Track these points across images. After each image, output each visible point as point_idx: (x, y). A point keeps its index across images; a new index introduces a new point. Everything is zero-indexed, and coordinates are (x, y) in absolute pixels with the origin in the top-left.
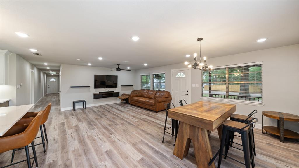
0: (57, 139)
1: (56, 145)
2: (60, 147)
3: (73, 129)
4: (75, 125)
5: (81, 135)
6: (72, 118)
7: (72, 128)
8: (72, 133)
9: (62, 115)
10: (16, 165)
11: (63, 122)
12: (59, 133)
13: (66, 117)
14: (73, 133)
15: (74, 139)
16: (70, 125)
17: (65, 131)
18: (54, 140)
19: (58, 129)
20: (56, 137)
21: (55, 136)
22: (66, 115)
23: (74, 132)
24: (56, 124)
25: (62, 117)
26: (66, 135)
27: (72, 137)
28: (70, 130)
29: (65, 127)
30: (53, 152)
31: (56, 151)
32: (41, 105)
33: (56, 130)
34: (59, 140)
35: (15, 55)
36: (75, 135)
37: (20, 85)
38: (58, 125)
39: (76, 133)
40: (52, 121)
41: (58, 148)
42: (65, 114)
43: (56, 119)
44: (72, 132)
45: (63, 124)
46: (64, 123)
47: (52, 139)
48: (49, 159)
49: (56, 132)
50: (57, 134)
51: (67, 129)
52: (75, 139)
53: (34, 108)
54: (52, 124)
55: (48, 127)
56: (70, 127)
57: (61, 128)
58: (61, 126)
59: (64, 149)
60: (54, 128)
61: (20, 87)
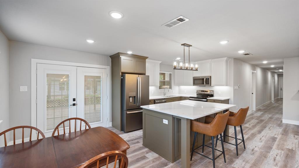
0: (256, 151)
1: (251, 156)
2: (253, 161)
3: (283, 152)
4: (290, 148)
5: (290, 166)
6: (293, 137)
7: (282, 150)
8: (278, 156)
9: (281, 128)
10: (217, 151)
11: (276, 136)
12: (263, 147)
13: (285, 132)
14: (280, 156)
15: (275, 163)
16: (283, 144)
17: (270, 148)
18: (253, 150)
19: (263, 142)
20: (256, 149)
21: (256, 147)
22: (287, 130)
23: (282, 156)
24: (266, 136)
25: (280, 130)
26: (268, 154)
27: (275, 160)
28: (277, 150)
29: (274, 144)
30: (244, 161)
31: (247, 162)
32: (264, 109)
33: (261, 141)
34: (257, 154)
35: (233, 59)
36: (280, 160)
37: (237, 86)
38: (267, 137)
39: (284, 159)
40: (264, 131)
41: (250, 161)
42: (286, 128)
43: (270, 130)
44: (280, 154)
45: (274, 139)
46: (276, 138)
47: (252, 148)
48: (237, 164)
49: (260, 143)
50: (260, 147)
51: (275, 147)
52: (277, 164)
53: (256, 111)
54: (262, 133)
55: (256, 134)
56: (280, 147)
57: (269, 142)
58: (271, 140)
59: (256, 166)
60: (260, 139)
61: (237, 88)
